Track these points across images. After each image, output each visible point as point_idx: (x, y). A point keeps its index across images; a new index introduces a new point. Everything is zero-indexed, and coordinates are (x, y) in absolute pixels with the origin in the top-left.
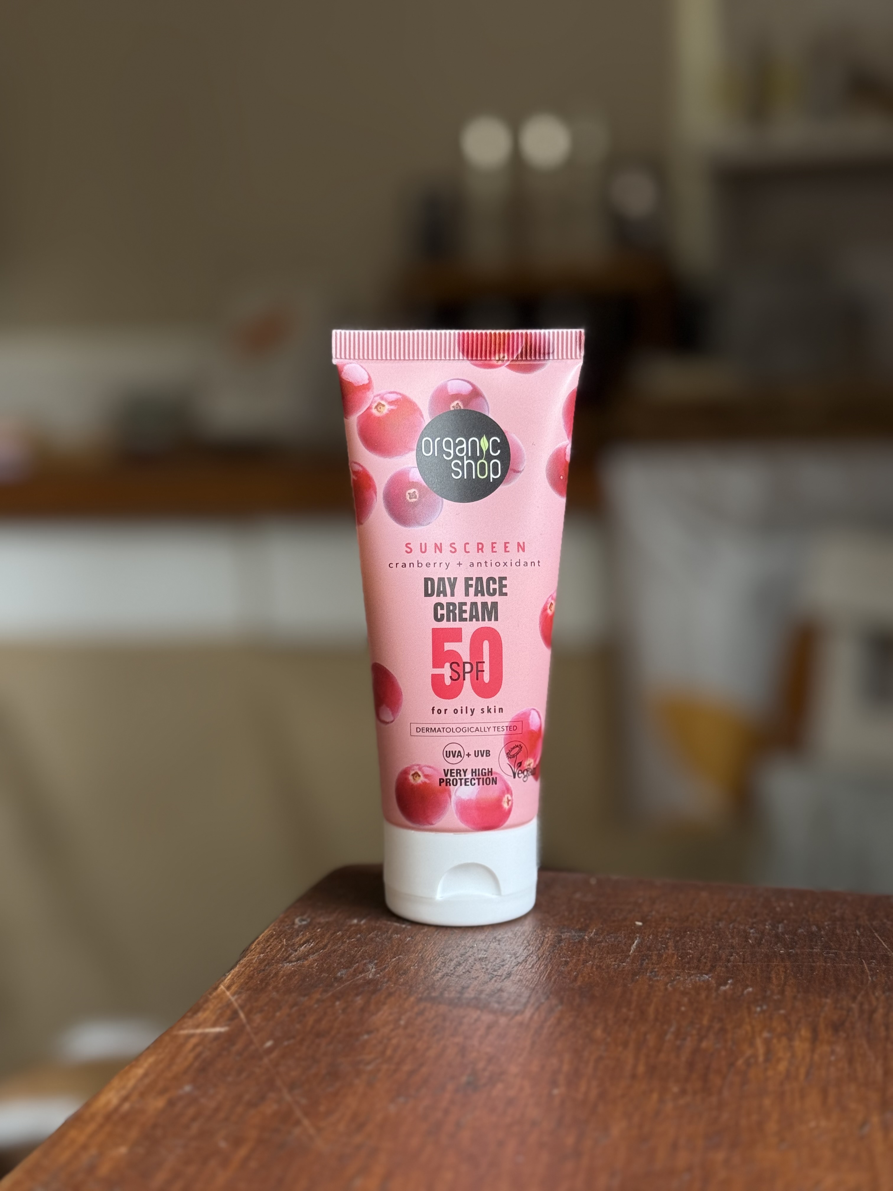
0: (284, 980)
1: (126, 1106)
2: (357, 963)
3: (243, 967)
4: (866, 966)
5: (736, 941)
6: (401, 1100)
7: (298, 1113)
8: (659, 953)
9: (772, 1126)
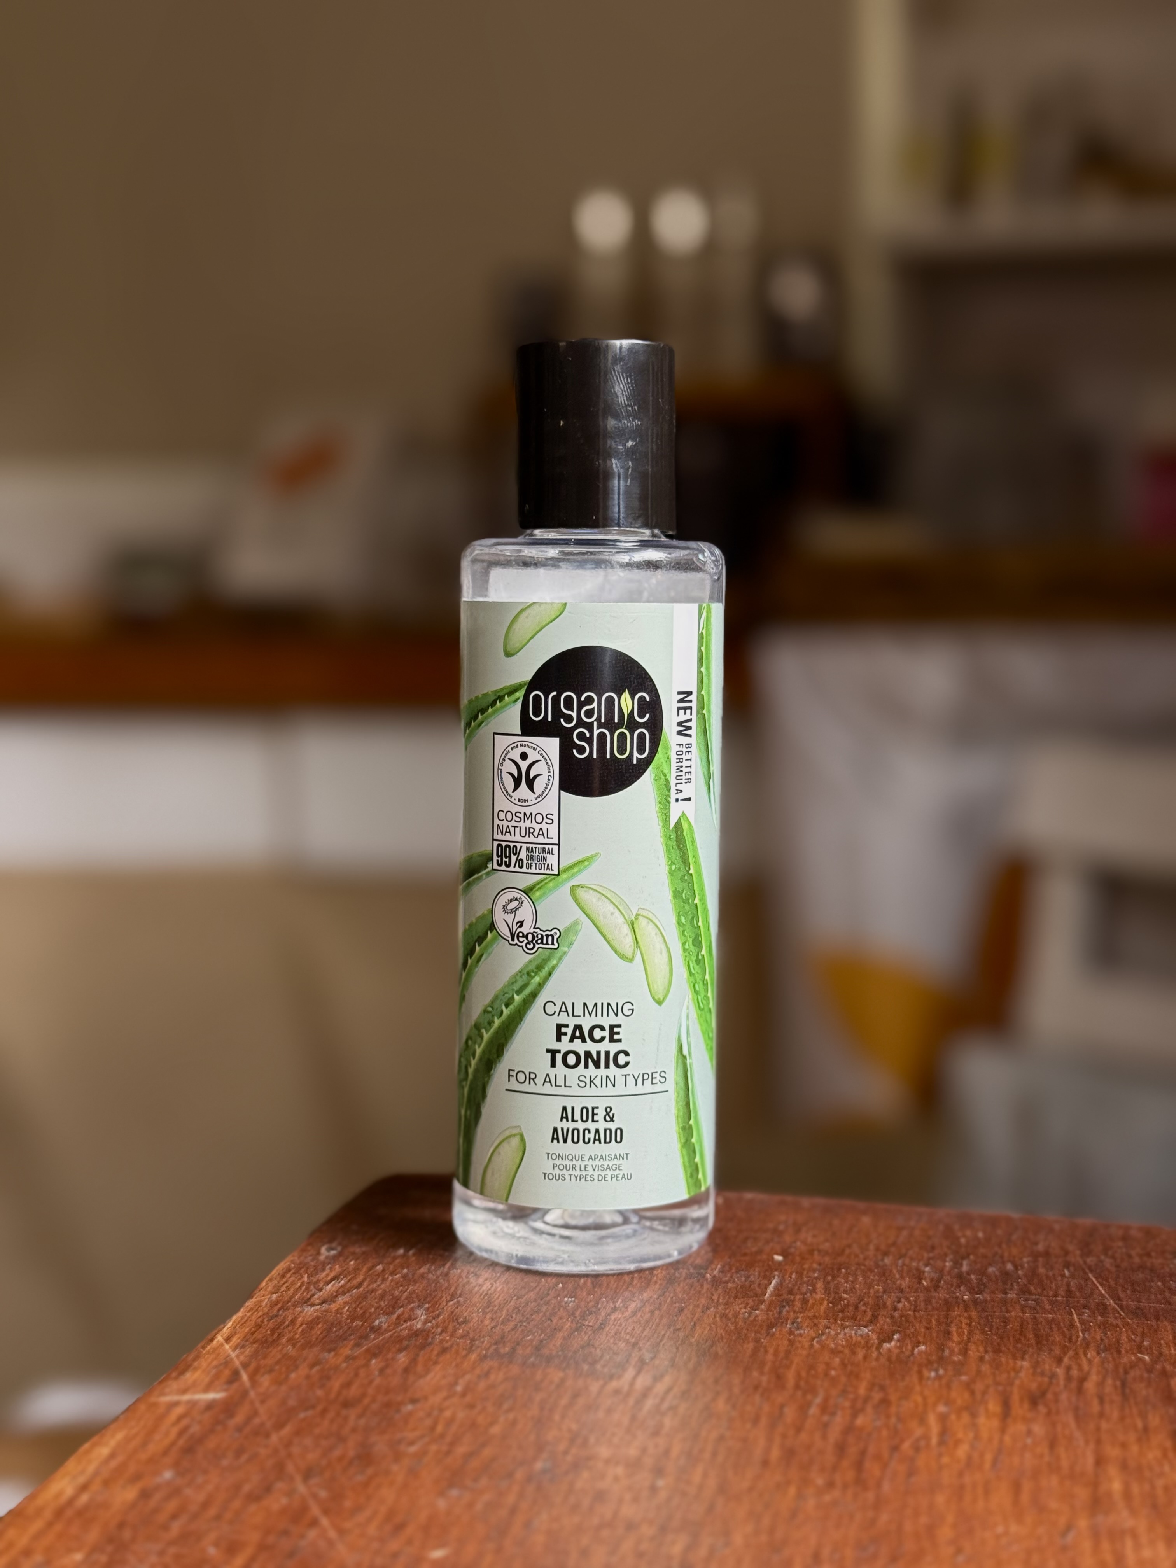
0: (303, 1331)
1: (84, 1498)
2: (401, 1307)
3: (249, 1312)
4: (1075, 1316)
5: (905, 1283)
6: (454, 1492)
7: (315, 1510)
8: (804, 1298)
9: (945, 1533)
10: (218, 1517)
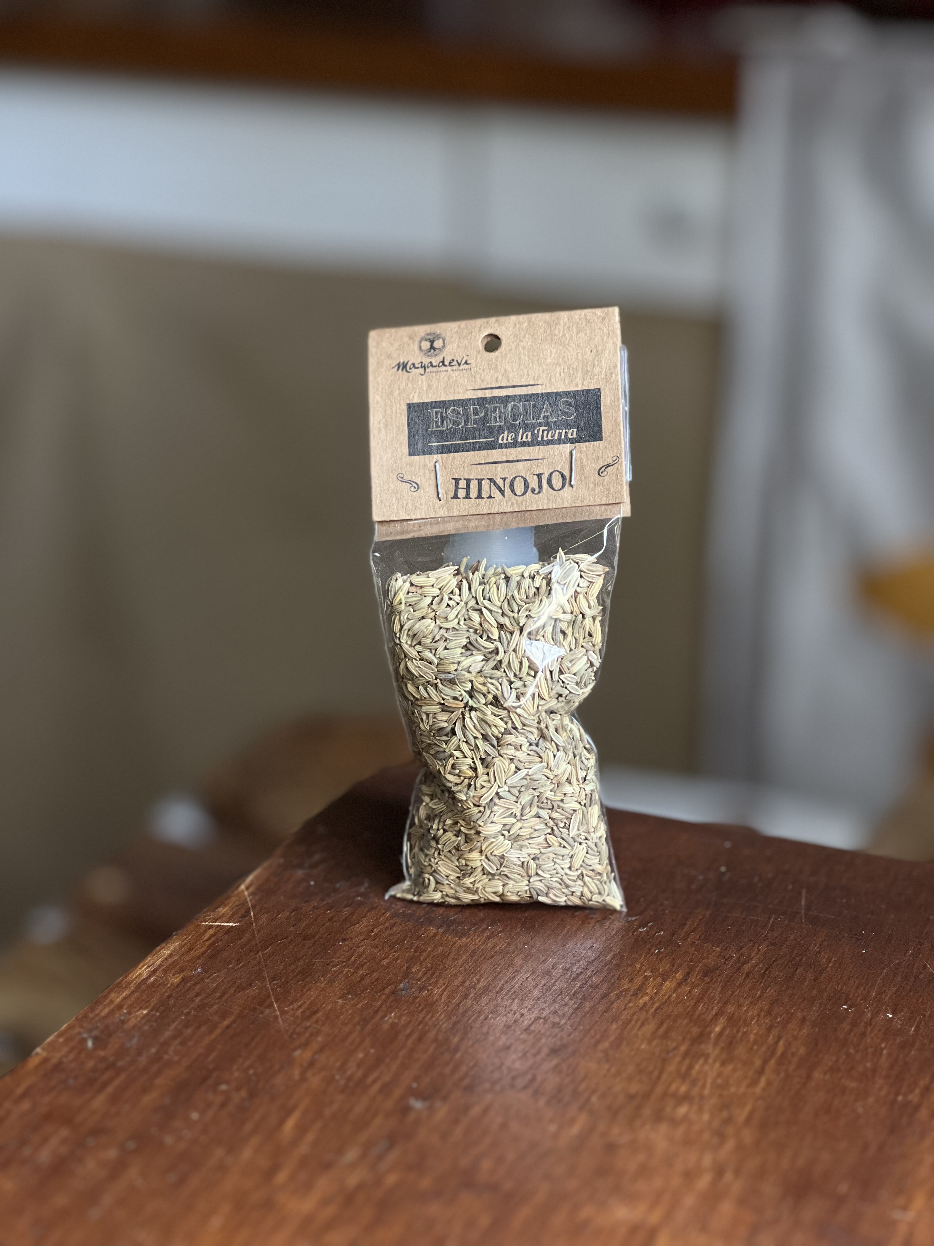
3: (264, 870)
4: (772, 919)
7: (272, 999)
10: (221, 997)
